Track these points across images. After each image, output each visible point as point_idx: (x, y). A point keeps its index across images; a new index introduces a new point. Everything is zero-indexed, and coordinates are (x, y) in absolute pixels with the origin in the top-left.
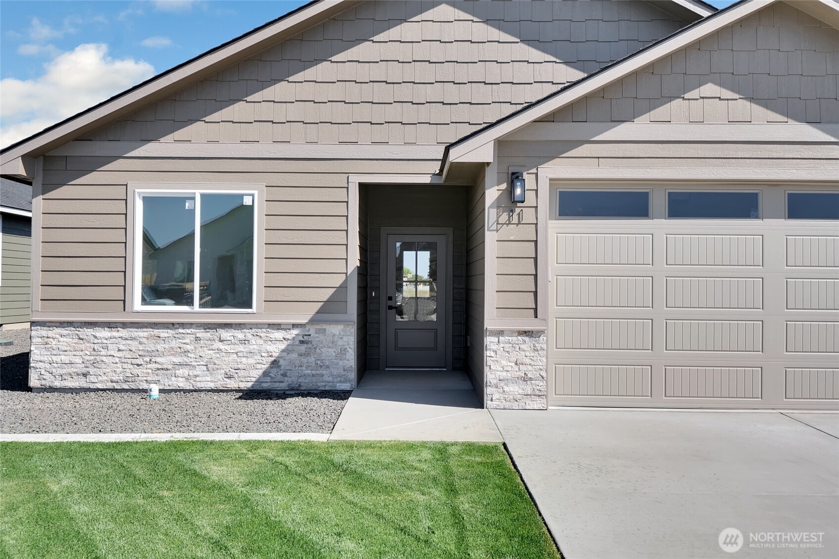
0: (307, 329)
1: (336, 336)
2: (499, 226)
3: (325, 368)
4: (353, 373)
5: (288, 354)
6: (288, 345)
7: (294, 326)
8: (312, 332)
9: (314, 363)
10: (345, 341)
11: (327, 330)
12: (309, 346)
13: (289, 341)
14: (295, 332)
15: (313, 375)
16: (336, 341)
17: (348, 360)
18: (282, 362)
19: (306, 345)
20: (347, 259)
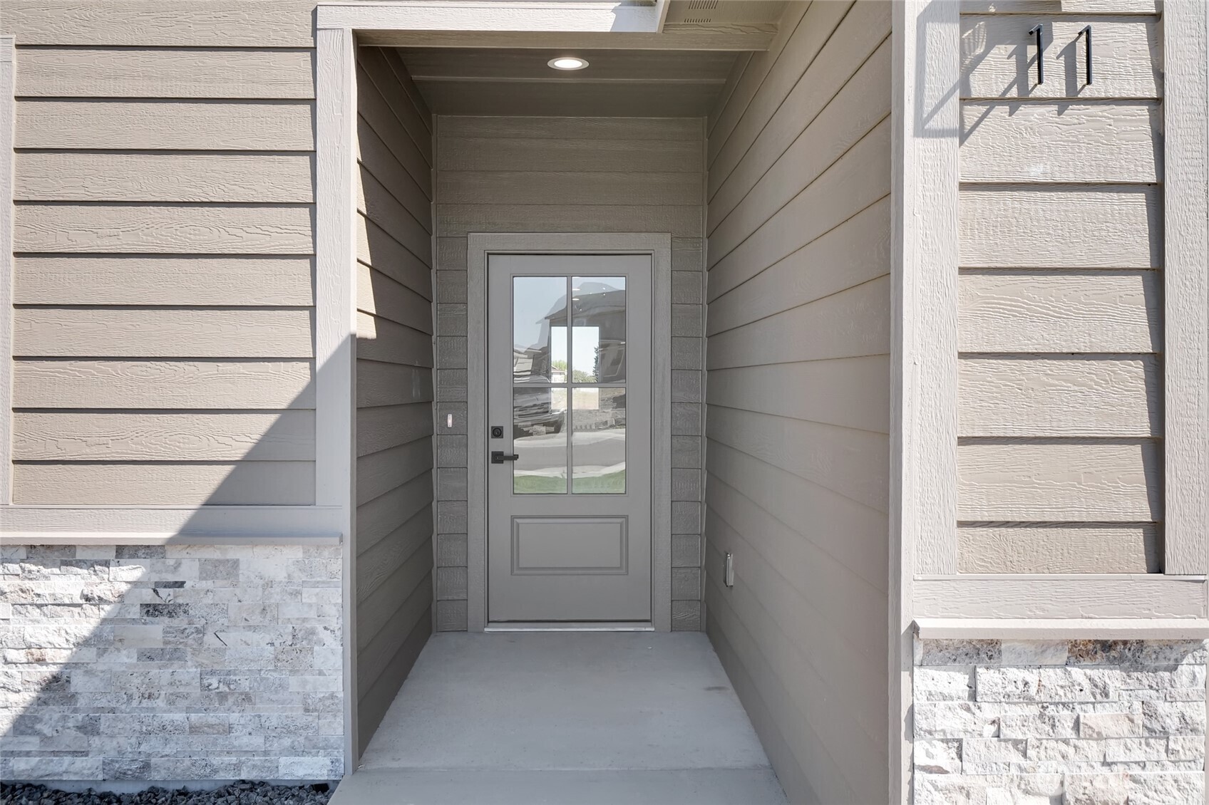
0: (171, 562)
1: (277, 589)
2: (973, 112)
3: (236, 703)
4: (340, 720)
5: (102, 652)
6: (104, 621)
7: (124, 552)
8: (189, 571)
9: (196, 683)
10: (310, 605)
11: (242, 566)
12: (180, 622)
13: (107, 608)
14: (127, 573)
15: (194, 730)
16: (277, 605)
17: (321, 673)
18: (78, 682)
19: (166, 620)
20: (312, 309)
